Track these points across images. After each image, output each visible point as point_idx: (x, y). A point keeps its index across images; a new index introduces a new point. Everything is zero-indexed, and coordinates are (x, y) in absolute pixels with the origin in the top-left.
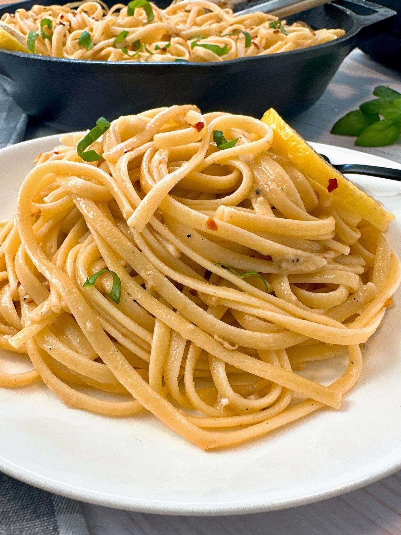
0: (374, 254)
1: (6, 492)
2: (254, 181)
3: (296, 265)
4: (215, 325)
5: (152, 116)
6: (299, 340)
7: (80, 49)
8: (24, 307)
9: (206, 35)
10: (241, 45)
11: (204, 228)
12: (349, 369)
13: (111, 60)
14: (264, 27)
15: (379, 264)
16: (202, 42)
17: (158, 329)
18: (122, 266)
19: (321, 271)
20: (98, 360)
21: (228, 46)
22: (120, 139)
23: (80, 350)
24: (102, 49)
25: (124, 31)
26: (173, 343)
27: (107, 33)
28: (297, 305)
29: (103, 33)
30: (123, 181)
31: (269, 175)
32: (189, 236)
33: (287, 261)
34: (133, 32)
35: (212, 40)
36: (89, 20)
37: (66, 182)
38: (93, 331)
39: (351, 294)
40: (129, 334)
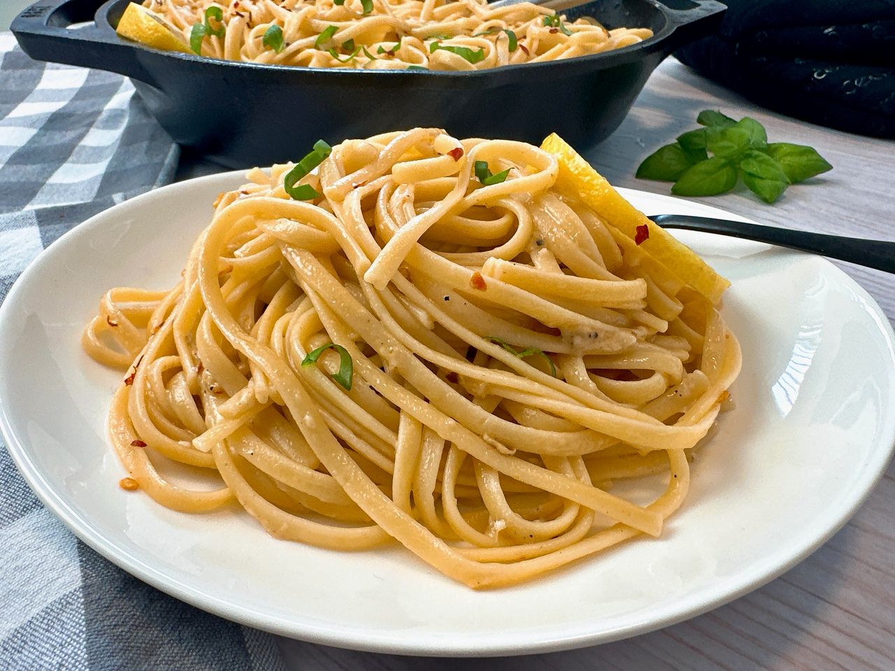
0: (703, 334)
1: (188, 653)
2: (534, 227)
3: (594, 342)
4: (484, 420)
5: (386, 143)
6: (600, 445)
7: (266, 50)
8: (210, 402)
9: (450, 34)
10: (503, 48)
11: (468, 288)
12: (672, 485)
13: (314, 66)
14: (536, 24)
15: (710, 348)
16: (446, 43)
17: (404, 427)
18: (352, 340)
19: (629, 352)
20: (321, 469)
21: (484, 50)
22: (344, 172)
23: (293, 457)
24: (298, 51)
25: (331, 26)
26: (426, 444)
27: (306, 29)
28: (597, 395)
29: (300, 29)
30: (355, 223)
31: (555, 219)
32: (447, 299)
33: (581, 335)
34: (344, 28)
35: (459, 41)
36: (278, 9)
37: (272, 227)
38: (314, 427)
39: (670, 387)
40: (364, 433)
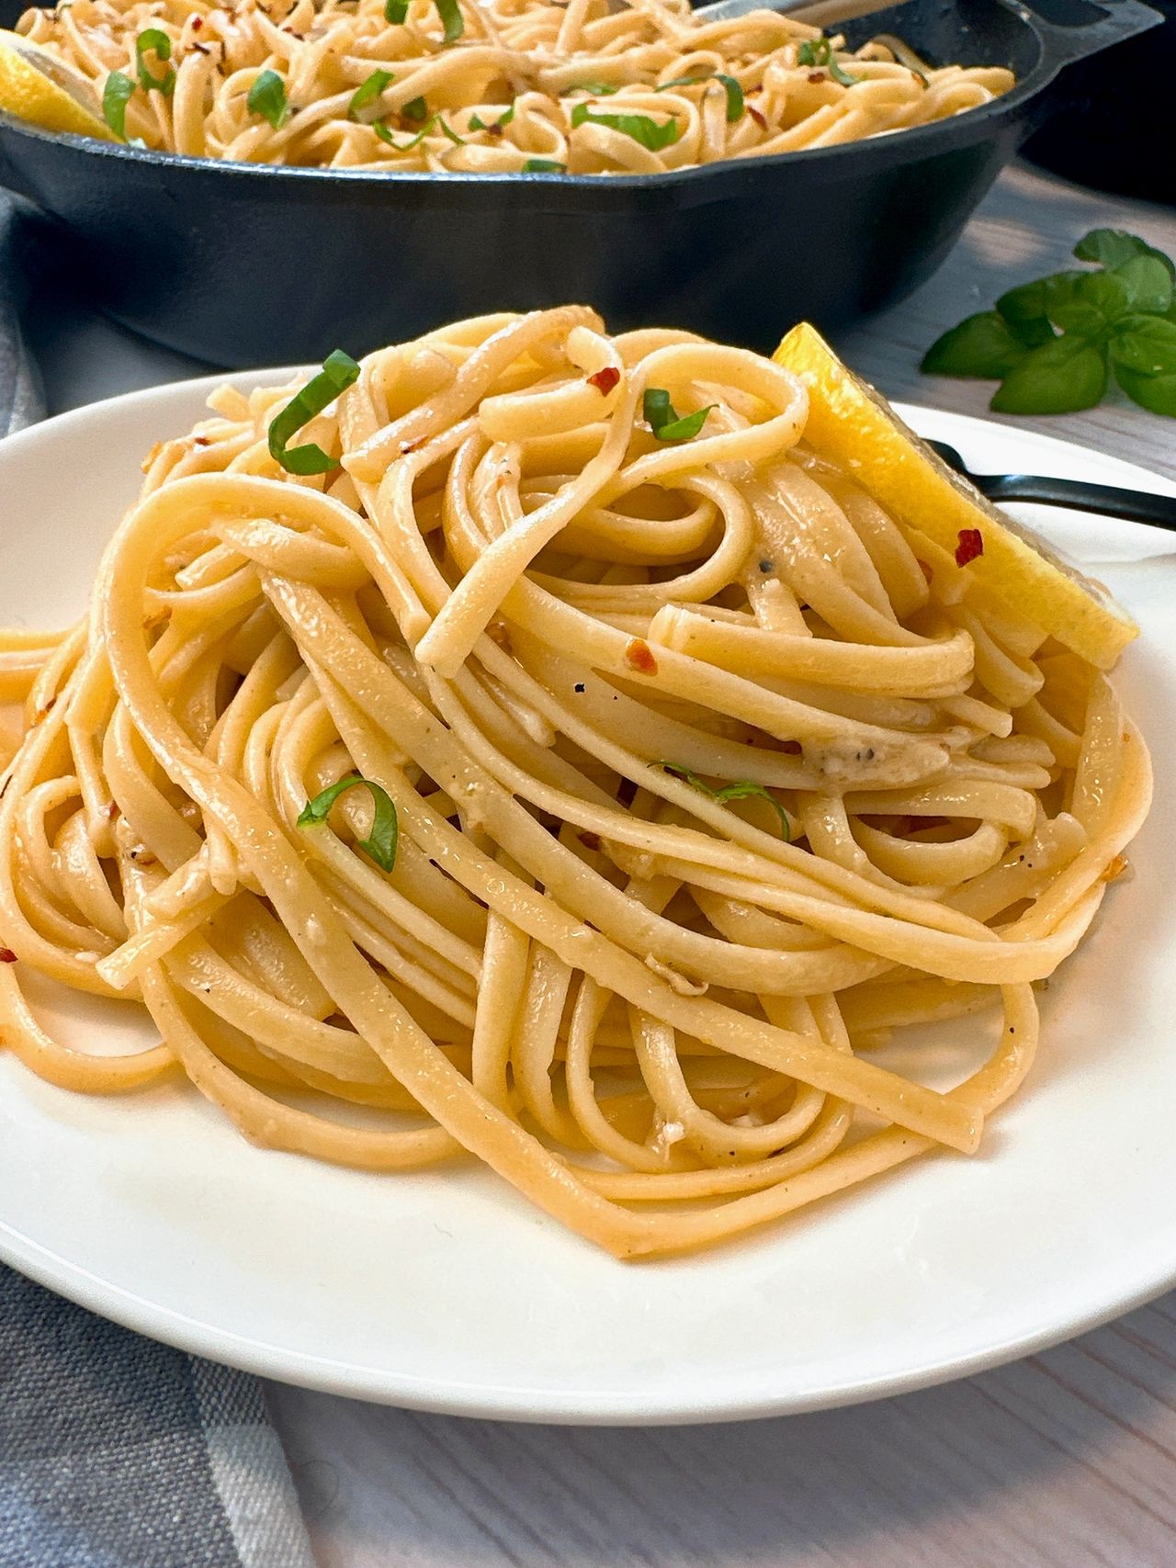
0: (1080, 731)
2: (756, 533)
3: (864, 767)
4: (648, 928)
5: (475, 342)
6: (871, 970)
7: (254, 123)
8: (133, 877)
9: (611, 82)
10: (715, 115)
11: (621, 668)
12: (1004, 1048)
13: (342, 165)
14: (782, 63)
15: (1092, 760)
16: (604, 106)
17: (496, 940)
18: (398, 767)
19: (933, 783)
20: (337, 1019)
21: (678, 119)
22: (386, 415)
23: (285, 994)
24: (316, 125)
25: (379, 72)
26: (537, 974)
27: (332, 78)
28: (867, 876)
29: (318, 76)
31: (798, 520)
32: (580, 688)
33: (843, 758)
34: (408, 73)
35: (628, 101)
36: (276, 34)
37: (242, 535)
38: (323, 941)
39: (1012, 845)
40: (419, 952)
